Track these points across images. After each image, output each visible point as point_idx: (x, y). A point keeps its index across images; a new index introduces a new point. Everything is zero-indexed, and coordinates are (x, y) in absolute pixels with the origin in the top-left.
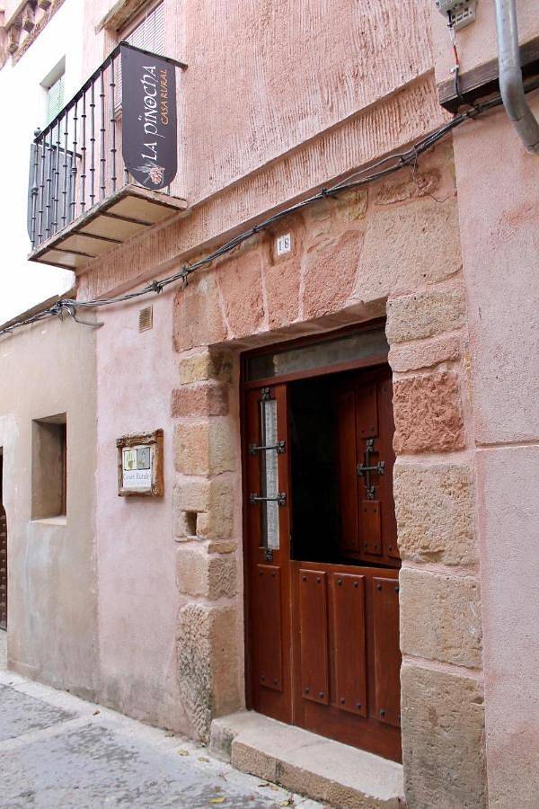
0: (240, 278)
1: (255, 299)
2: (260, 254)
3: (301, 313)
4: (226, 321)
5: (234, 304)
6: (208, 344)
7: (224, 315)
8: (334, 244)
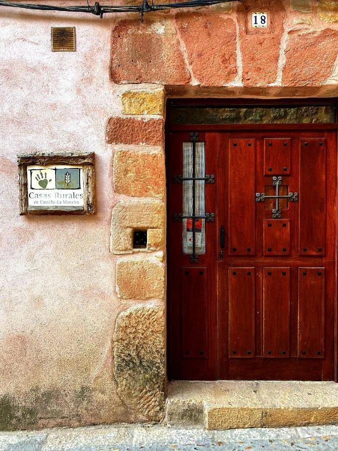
0: (209, 35)
1: (227, 57)
2: (235, 20)
3: (280, 80)
4: (189, 68)
5: (200, 55)
6: (164, 83)
7: (187, 61)
8: (316, 35)
